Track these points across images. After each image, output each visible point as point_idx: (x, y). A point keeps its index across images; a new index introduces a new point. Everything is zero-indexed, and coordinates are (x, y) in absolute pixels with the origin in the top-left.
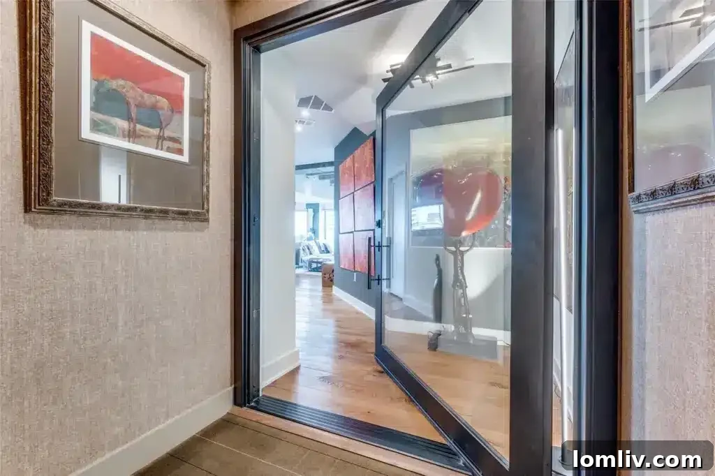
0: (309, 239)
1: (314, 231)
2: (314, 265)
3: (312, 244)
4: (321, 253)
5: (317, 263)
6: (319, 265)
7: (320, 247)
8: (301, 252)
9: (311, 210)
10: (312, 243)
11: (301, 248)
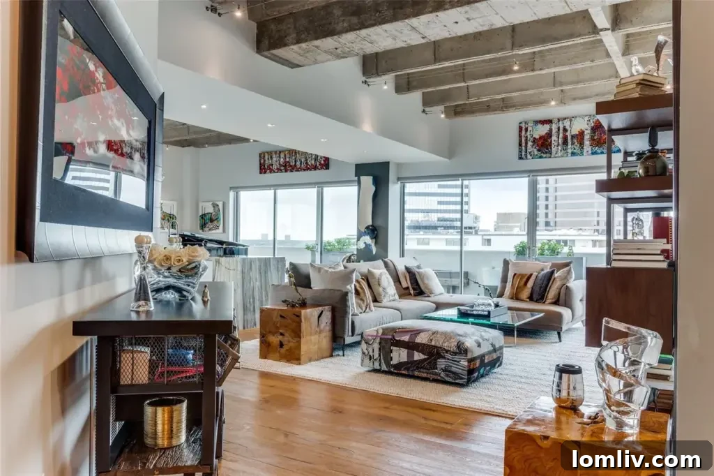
0: (365, 255)
1: (376, 231)
2: (399, 355)
3: (377, 272)
4: (401, 296)
5: (411, 346)
6: (418, 356)
7: (397, 280)
8: (352, 299)
9: (367, 181)
10: (378, 269)
11: (351, 288)
